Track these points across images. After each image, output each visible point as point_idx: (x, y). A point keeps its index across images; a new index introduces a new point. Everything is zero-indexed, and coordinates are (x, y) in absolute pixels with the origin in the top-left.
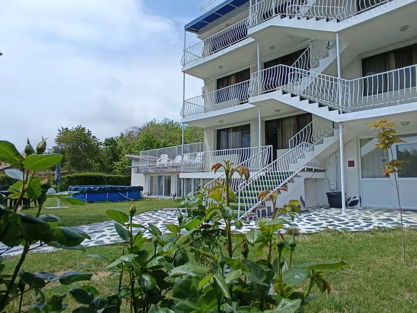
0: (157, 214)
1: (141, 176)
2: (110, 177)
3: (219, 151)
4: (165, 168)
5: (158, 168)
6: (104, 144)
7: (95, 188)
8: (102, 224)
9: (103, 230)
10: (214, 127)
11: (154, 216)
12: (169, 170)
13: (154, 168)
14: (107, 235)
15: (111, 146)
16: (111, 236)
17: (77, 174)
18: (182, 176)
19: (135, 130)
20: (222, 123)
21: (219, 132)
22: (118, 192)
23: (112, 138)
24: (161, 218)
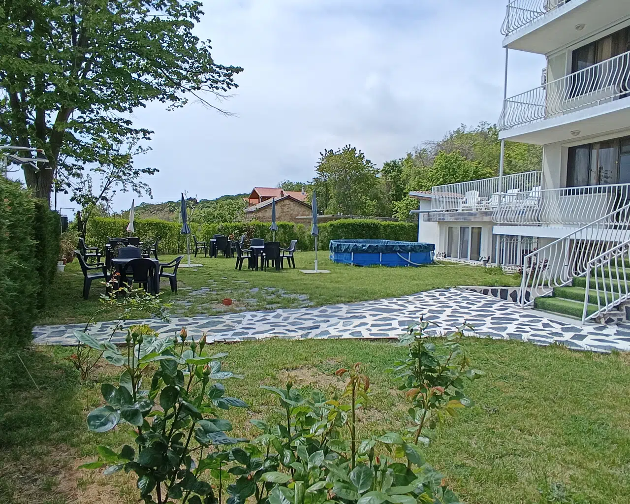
0: (448, 295)
1: (434, 226)
2: (389, 225)
3: (572, 188)
4: (471, 215)
5: (459, 214)
6: (383, 170)
7: (363, 246)
8: (366, 304)
9: (364, 314)
10: (562, 143)
11: (442, 299)
12: (478, 219)
13: (454, 215)
14: (367, 324)
15: (393, 174)
16: (373, 325)
17: (342, 221)
18: (498, 230)
19: (429, 146)
20: (578, 136)
21: (572, 151)
22: (396, 252)
23: (395, 162)
24: (451, 303)
